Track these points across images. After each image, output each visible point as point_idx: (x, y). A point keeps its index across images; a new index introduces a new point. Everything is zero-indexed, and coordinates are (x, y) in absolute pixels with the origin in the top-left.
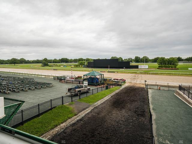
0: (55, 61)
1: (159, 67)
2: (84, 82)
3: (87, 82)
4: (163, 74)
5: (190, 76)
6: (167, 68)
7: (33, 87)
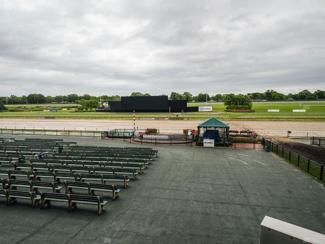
0: (13, 100)
1: (227, 108)
2: (205, 141)
3: (213, 141)
4: (263, 119)
5: (302, 121)
6: (239, 110)
7: (146, 161)
